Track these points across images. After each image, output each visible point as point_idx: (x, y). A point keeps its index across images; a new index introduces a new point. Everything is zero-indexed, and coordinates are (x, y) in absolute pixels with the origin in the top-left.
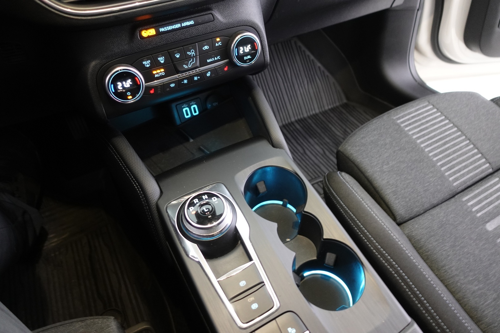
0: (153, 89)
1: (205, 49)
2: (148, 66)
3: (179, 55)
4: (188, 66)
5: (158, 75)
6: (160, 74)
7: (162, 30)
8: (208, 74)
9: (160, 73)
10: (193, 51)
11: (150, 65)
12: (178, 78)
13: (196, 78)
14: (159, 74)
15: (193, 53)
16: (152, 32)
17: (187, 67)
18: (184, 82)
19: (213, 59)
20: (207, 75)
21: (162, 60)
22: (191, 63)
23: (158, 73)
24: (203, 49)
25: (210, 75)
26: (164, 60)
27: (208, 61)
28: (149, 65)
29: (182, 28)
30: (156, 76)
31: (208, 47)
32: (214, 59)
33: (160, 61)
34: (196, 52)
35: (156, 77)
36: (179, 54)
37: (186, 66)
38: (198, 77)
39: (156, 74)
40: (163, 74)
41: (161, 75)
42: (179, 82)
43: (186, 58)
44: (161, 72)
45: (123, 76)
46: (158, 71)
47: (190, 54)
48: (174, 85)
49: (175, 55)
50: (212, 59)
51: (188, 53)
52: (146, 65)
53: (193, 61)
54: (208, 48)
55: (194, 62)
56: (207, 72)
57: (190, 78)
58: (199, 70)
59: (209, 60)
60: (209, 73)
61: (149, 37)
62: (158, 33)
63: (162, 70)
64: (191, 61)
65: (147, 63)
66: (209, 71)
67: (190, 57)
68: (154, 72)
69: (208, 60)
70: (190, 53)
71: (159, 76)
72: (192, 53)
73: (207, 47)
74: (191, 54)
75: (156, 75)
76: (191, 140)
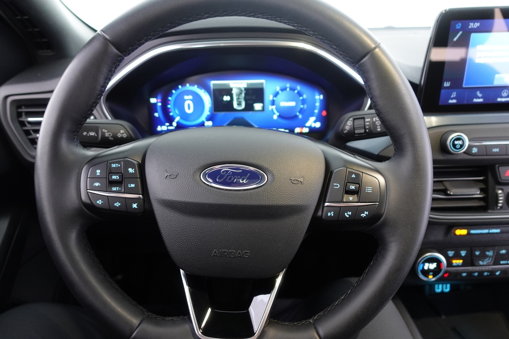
7: (473, 232)
12: (471, 270)
13: (486, 274)
16: (463, 232)
18: (475, 274)
21: (463, 253)
22: (487, 261)
24: (501, 252)
26: (465, 254)
28: (452, 255)
29: (489, 233)
34: (493, 253)
36: (479, 252)
37: (482, 262)
38: (488, 273)
39: (455, 263)
40: (461, 264)
42: (470, 273)
43: (483, 256)
45: (431, 260)
46: (457, 261)
48: (465, 275)
49: (476, 252)
50: (505, 262)
51: (487, 253)
53: (489, 260)
56: (497, 271)
57: (481, 273)
58: (491, 267)
61: (460, 235)
62: (469, 233)
63: (461, 261)
65: (451, 253)
66: (499, 271)
67: (487, 256)
69: (501, 262)
71: (457, 265)
72: (490, 253)
76: (443, 317)
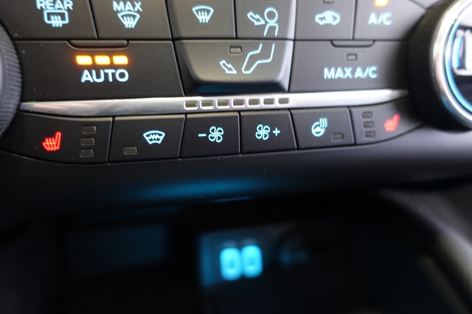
0: (59, 134)
1: (322, 23)
2: (57, 22)
3: (208, 11)
4: (239, 69)
5: (98, 76)
6: (106, 75)
8: (318, 129)
9: (110, 72)
10: (271, 15)
11: (67, 21)
12: (186, 113)
14: (102, 72)
15: (272, 23)
17: (234, 72)
18: (208, 133)
19: (348, 71)
20: (314, 131)
21: (128, 13)
22: (254, 59)
23: (96, 68)
24: (317, 20)
25: (322, 131)
26: (138, 16)
27: (329, 74)
28: (63, 18)
30: (86, 77)
31: (338, 16)
32: (353, 72)
33: (120, 15)
34: (283, 22)
35: (84, 79)
36: (212, 11)
37: (230, 66)
38: (273, 129)
39: (90, 68)
40: (122, 75)
41: (111, 80)
42: (185, 130)
43: (235, 35)
44: (113, 66)
46: (102, 60)
47: (256, 23)
48: (162, 138)
49: (194, 10)
50: (344, 72)
51: (250, 14)
52: (49, 14)
53: (264, 54)
54: (335, 23)
55: (269, 60)
56: (316, 119)
57: (239, 127)
58: (282, 101)
59: (333, 70)
60: (324, 122)
63: (122, 60)
64: (258, 51)
65: (55, 11)
66: (323, 116)
67: (256, 35)
68: (83, 60)
69: (326, 70)
70: (257, 17)
71: (102, 80)
72: (266, 20)
73: (335, 19)
74: (262, 22)
75: (86, 72)
